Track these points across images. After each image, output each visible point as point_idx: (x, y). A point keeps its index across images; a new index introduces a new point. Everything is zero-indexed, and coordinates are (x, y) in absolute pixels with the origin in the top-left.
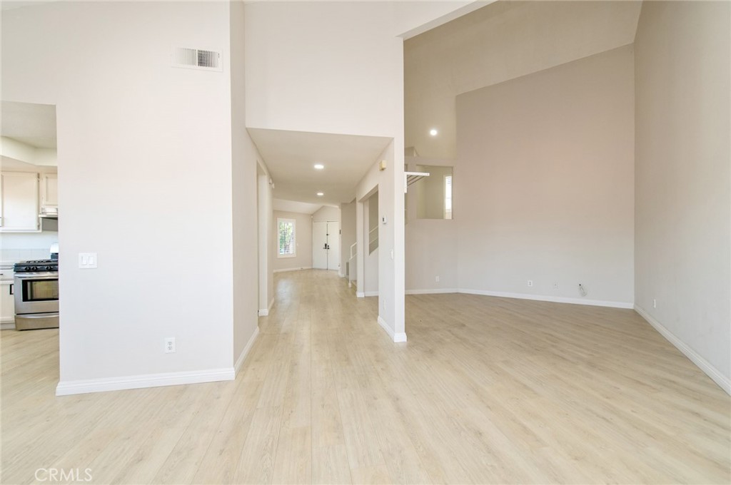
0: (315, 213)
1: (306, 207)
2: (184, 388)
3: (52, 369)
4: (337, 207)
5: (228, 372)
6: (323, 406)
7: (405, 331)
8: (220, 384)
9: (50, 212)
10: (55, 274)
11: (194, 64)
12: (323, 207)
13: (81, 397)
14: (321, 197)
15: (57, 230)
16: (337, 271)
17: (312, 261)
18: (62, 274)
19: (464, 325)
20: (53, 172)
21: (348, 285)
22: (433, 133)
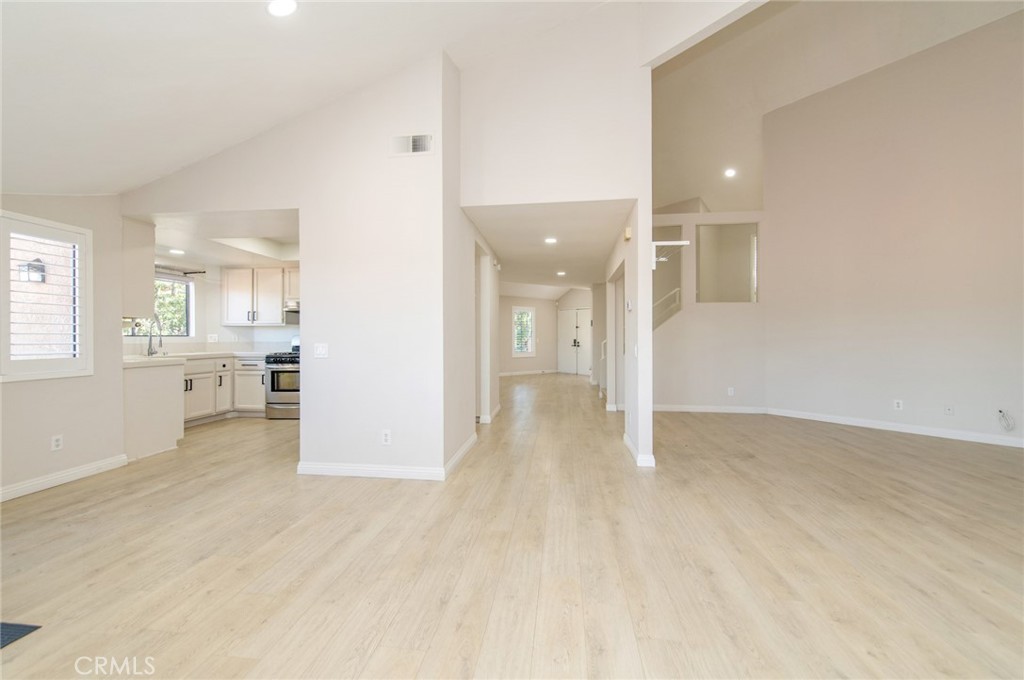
0: (560, 299)
1: (548, 291)
2: (397, 483)
3: (294, 453)
4: (589, 289)
5: (438, 473)
6: (529, 517)
7: (654, 453)
8: (430, 483)
9: (292, 305)
10: (296, 366)
11: (408, 151)
12: (571, 290)
13: (315, 478)
14: (562, 277)
15: (298, 323)
16: (589, 376)
17: (557, 363)
18: (303, 366)
19: (752, 456)
20: (296, 266)
21: (598, 396)
22: (730, 173)
